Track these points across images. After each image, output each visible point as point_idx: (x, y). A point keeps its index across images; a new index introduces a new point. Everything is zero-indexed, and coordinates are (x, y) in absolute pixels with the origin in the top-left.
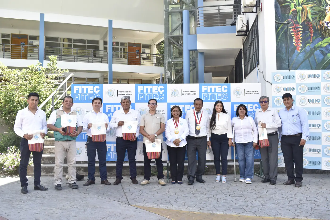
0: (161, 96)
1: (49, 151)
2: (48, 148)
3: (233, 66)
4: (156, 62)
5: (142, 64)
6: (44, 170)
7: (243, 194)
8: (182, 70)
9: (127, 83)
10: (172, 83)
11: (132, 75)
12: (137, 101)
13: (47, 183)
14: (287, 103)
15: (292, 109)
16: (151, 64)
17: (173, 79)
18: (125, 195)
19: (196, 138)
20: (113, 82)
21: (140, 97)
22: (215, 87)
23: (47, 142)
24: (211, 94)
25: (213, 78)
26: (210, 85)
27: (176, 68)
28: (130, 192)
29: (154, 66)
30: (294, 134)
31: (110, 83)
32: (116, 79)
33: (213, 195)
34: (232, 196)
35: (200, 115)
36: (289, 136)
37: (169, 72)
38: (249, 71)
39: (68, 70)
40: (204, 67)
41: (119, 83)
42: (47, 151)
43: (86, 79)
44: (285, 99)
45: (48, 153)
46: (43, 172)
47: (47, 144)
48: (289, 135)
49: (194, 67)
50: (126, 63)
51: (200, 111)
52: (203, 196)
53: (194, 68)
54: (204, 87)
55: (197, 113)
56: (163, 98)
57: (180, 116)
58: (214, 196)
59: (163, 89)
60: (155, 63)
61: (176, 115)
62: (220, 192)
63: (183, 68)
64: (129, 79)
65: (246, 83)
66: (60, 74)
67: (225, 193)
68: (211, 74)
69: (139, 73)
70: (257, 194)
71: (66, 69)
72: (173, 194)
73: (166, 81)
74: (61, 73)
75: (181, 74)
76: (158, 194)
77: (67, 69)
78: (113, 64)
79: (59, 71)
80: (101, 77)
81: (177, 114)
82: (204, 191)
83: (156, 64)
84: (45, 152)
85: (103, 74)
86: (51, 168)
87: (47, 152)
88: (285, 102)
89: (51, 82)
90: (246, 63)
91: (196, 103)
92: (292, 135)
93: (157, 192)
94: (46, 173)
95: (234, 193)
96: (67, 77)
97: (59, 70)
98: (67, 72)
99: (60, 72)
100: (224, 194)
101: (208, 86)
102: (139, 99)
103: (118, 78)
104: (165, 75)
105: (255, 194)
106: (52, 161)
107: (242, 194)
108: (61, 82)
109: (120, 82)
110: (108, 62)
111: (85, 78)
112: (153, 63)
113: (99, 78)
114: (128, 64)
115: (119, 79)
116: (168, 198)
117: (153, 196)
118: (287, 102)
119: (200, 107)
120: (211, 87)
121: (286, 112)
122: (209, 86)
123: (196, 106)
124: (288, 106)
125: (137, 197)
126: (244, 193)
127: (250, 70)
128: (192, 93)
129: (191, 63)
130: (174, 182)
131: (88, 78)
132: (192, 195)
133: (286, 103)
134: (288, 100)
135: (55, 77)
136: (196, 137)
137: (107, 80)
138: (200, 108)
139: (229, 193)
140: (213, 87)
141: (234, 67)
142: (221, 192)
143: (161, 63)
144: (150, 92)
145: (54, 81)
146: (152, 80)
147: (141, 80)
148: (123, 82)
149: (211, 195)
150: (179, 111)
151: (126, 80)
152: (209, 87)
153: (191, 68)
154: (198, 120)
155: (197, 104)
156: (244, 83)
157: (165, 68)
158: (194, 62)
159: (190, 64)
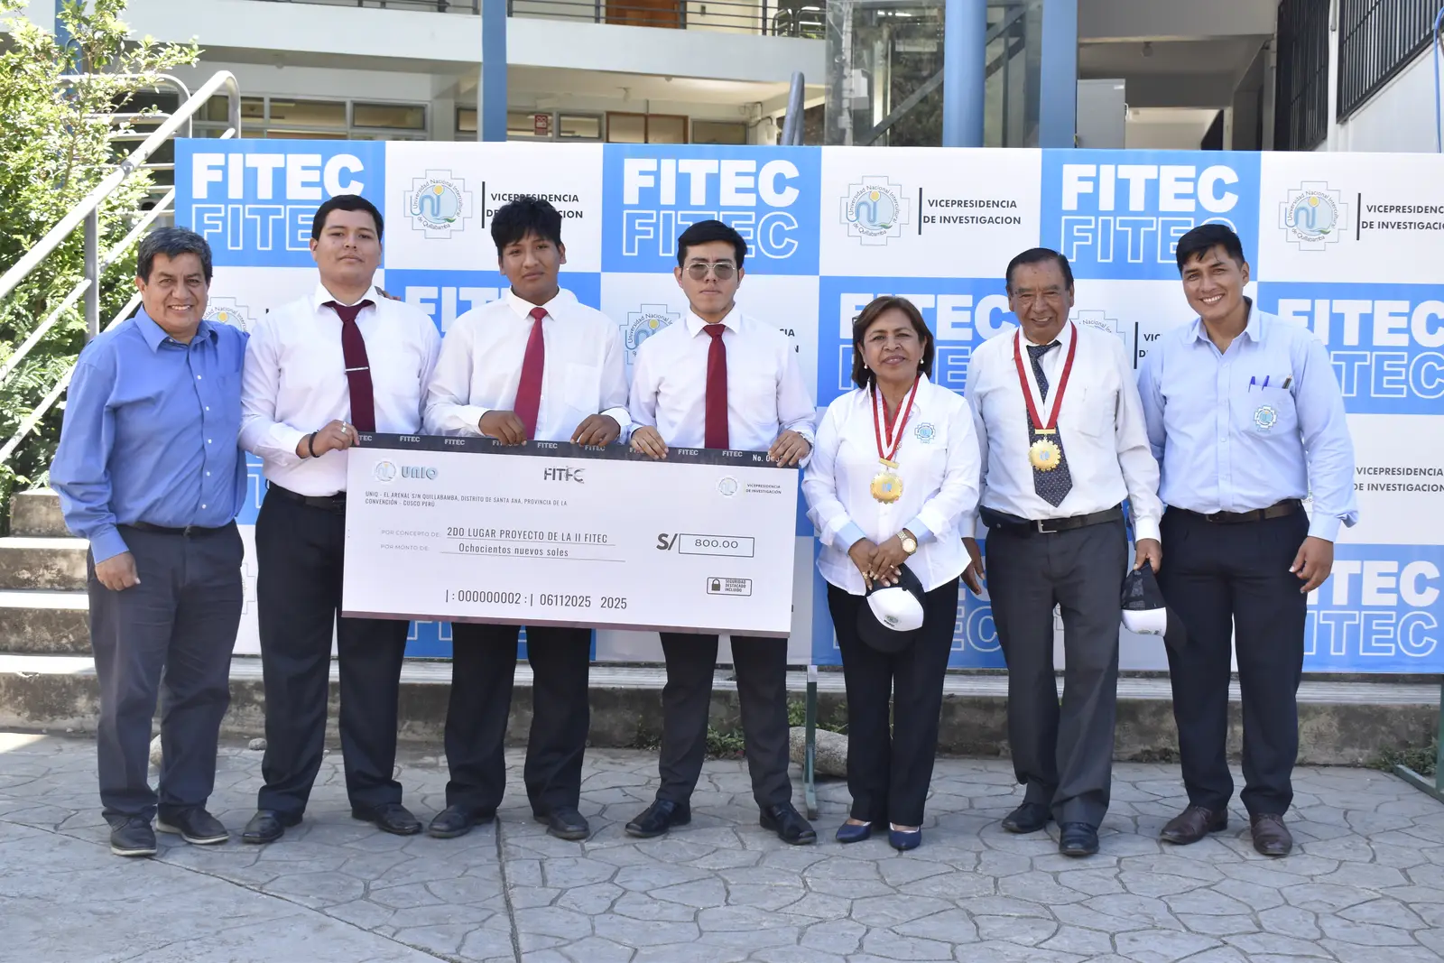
0: (779, 229)
1: (59, 571)
2: (53, 553)
3: (1263, 41)
4: (776, 11)
5: (690, 18)
6: (15, 698)
7: (1323, 935)
8: (938, 59)
9: (596, 135)
10: (869, 145)
11: (625, 89)
12: (612, 260)
13: (17, 791)
14: (1211, 294)
15: (1248, 339)
16: (748, 22)
17: (878, 118)
18: (508, 902)
19: (1040, 526)
20: (510, 133)
21: (632, 232)
22: (1149, 171)
23: (48, 507)
24: (1123, 223)
25: (1130, 115)
26: (1117, 162)
27: (900, 48)
28: (544, 882)
29: (764, 32)
30: (1255, 506)
31: (495, 133)
32: (532, 113)
33: (1112, 936)
34: (1243, 952)
35: (1053, 364)
36: (1226, 520)
37: (857, 73)
38: (1371, 75)
39: (195, 47)
40: (1080, 45)
41: (550, 135)
42: (47, 567)
43: (349, 107)
44: (1194, 264)
45: (56, 586)
46: (8, 706)
47: (49, 523)
48: (1221, 512)
49: (1013, 41)
50: (591, 11)
51: (1058, 338)
52: (1043, 935)
53: (1011, 52)
54: (1075, 177)
55: (1036, 354)
56: (790, 246)
57: (925, 367)
58: (1116, 939)
59: (793, 183)
60: (772, 13)
61: (894, 366)
62: (1161, 913)
63: (941, 46)
64: (609, 114)
65: (1346, 149)
66: (151, 79)
67: (1193, 924)
68: (1122, 87)
69: (669, 77)
70: (1420, 944)
71: (181, 45)
72: (830, 915)
73: (843, 131)
74: (150, 66)
75: (929, 87)
76: (734, 910)
77: (188, 46)
78: (509, 20)
79: (138, 55)
80: (440, 96)
81: (901, 354)
82: (1045, 896)
83: (780, 19)
84: (33, 573)
85: (450, 80)
86: (64, 685)
87: (48, 576)
88: (1193, 285)
89: (87, 128)
90: (1357, 21)
91: (1026, 285)
92: (1242, 511)
93: (728, 892)
94: (27, 714)
95: (1259, 926)
96: (191, 95)
97: (139, 46)
98: (188, 63)
99: (144, 63)
100: (1188, 929)
101: (1102, 167)
102: (631, 249)
103: (543, 105)
104: (836, 91)
105: (1407, 940)
106: (71, 636)
107: (1316, 935)
108: (152, 128)
109: (555, 131)
110: (481, 6)
111: (343, 105)
112: (760, 14)
113: (429, 105)
114: (607, 22)
115: (551, 114)
116: (799, 940)
117: (696, 920)
118: (1207, 284)
119: (1055, 304)
120: (1125, 171)
121: (1207, 354)
122: (1112, 167)
123: (1025, 307)
124: (1221, 310)
125: (584, 925)
126: (1332, 926)
127: (1384, 66)
128: (994, 211)
129: (998, 16)
130: (858, 827)
131: (356, 105)
132: (960, 930)
133: (1202, 296)
134: (1216, 269)
135: (113, 92)
136: (1043, 521)
137: (475, 119)
138: (1057, 317)
139: (1223, 923)
140: (1137, 175)
141: (1274, 45)
142: (1169, 908)
143: (810, 17)
144: (702, 202)
145: (107, 119)
146: (754, 121)
147: (685, 119)
148: (577, 134)
149: (1094, 937)
150: (915, 334)
151: (596, 120)
152: (1107, 172)
153: (997, 49)
154: (1044, 399)
155: (1025, 294)
156: (1336, 149)
157: (836, 50)
158: (1015, 14)
159: (989, 26)
